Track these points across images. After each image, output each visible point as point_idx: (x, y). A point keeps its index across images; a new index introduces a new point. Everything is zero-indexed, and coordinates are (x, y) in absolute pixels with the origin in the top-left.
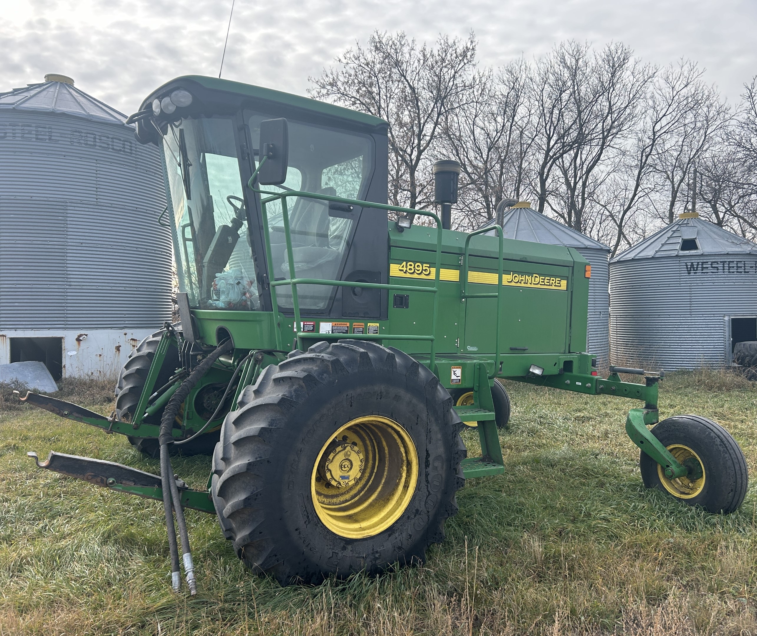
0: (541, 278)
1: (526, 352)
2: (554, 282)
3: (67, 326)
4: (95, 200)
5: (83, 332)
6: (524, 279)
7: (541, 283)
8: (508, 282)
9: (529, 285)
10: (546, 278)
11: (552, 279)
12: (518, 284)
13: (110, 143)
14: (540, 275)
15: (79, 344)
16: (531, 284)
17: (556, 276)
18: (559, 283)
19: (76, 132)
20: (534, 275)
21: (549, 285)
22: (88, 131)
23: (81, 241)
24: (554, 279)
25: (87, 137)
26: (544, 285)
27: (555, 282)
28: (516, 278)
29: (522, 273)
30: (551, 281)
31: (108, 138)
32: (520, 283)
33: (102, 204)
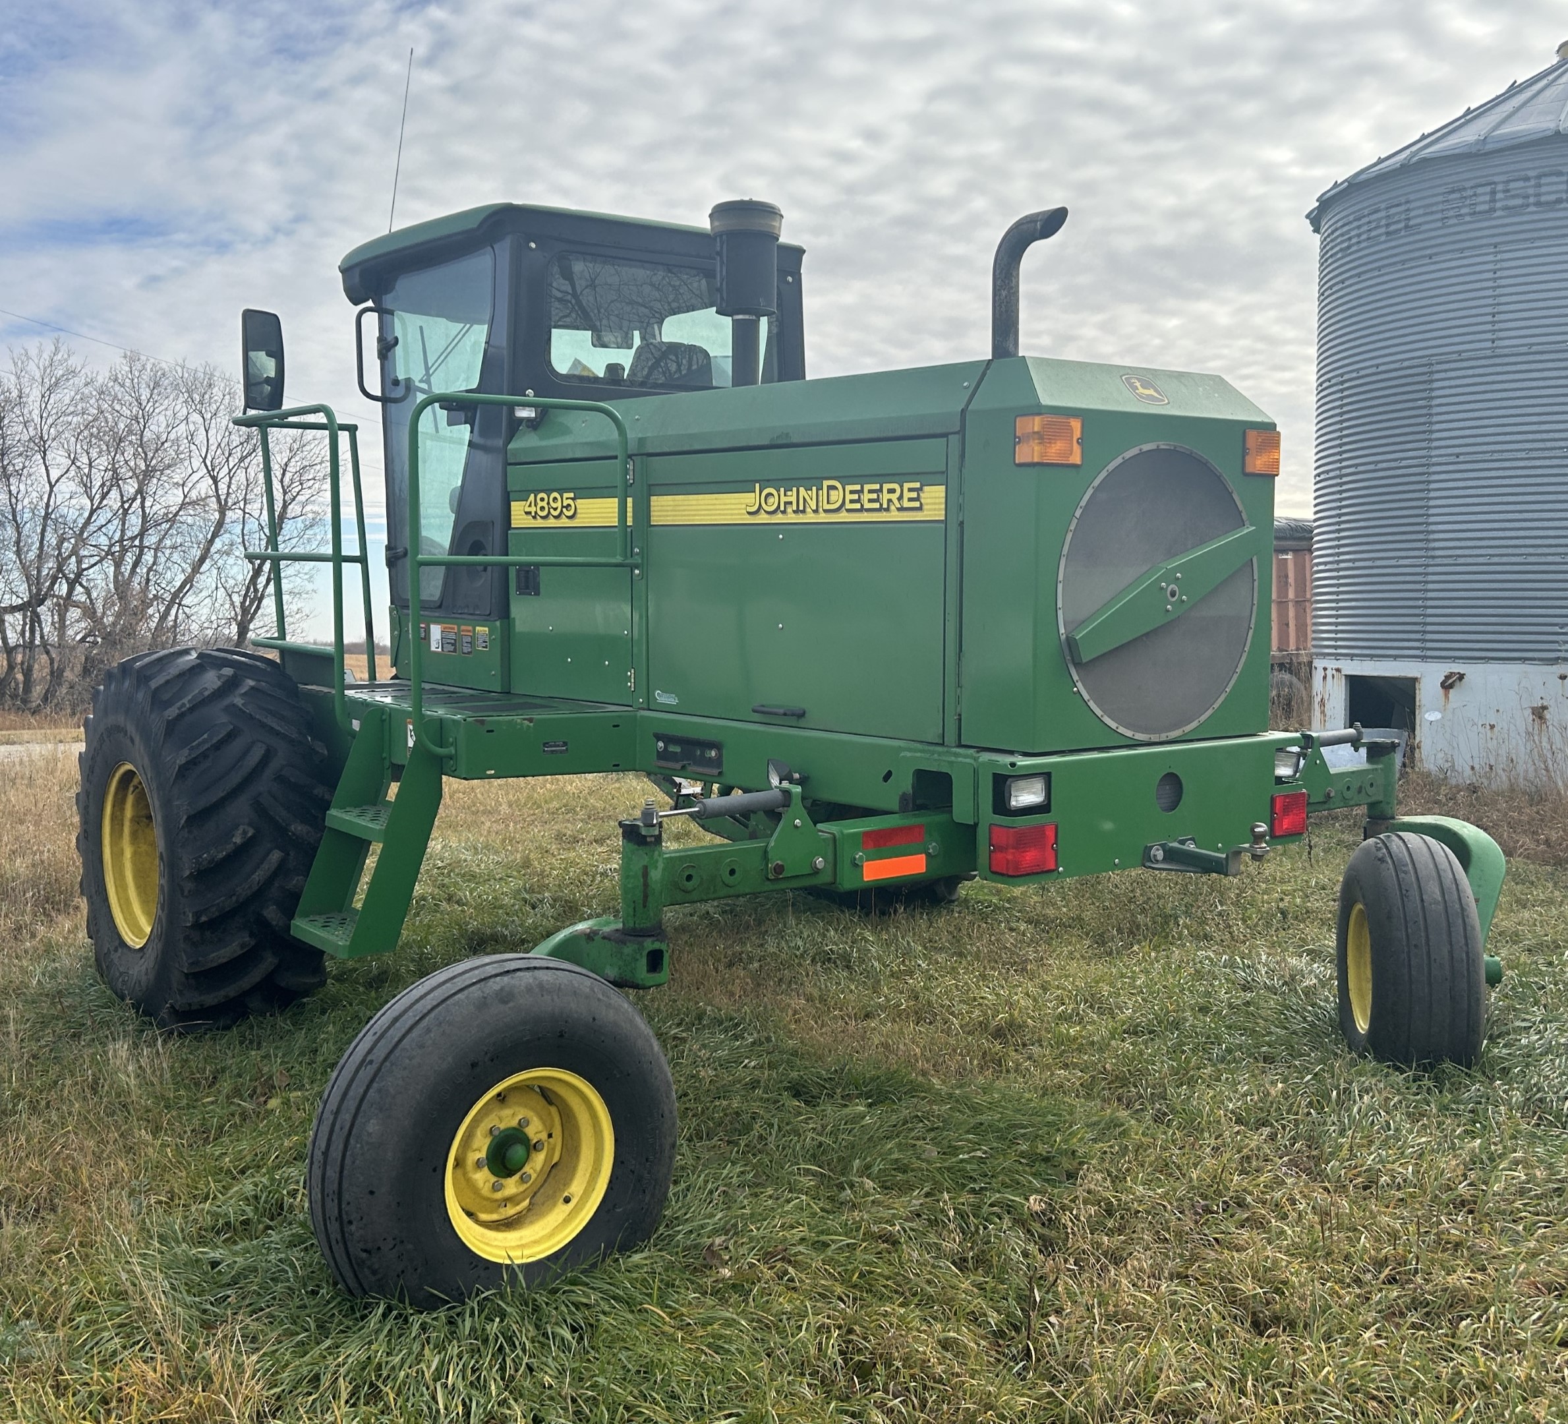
0: (849, 488)
1: (802, 723)
2: (894, 497)
3: (1429, 653)
4: (1489, 344)
5: (1457, 668)
6: (794, 499)
7: (849, 506)
8: (749, 513)
9: (810, 517)
10: (867, 487)
11: (886, 487)
12: (779, 518)
13: (1531, 191)
14: (845, 480)
15: (1447, 696)
16: (816, 511)
17: (900, 477)
18: (917, 499)
19: (1453, 192)
20: (826, 483)
21: (880, 509)
22: (1478, 181)
23: (1457, 450)
24: (896, 486)
25: (1475, 195)
26: (862, 510)
27: (900, 498)
28: (771, 500)
29: (786, 482)
30: (885, 496)
31: (1527, 179)
32: (784, 512)
33: (1506, 351)
